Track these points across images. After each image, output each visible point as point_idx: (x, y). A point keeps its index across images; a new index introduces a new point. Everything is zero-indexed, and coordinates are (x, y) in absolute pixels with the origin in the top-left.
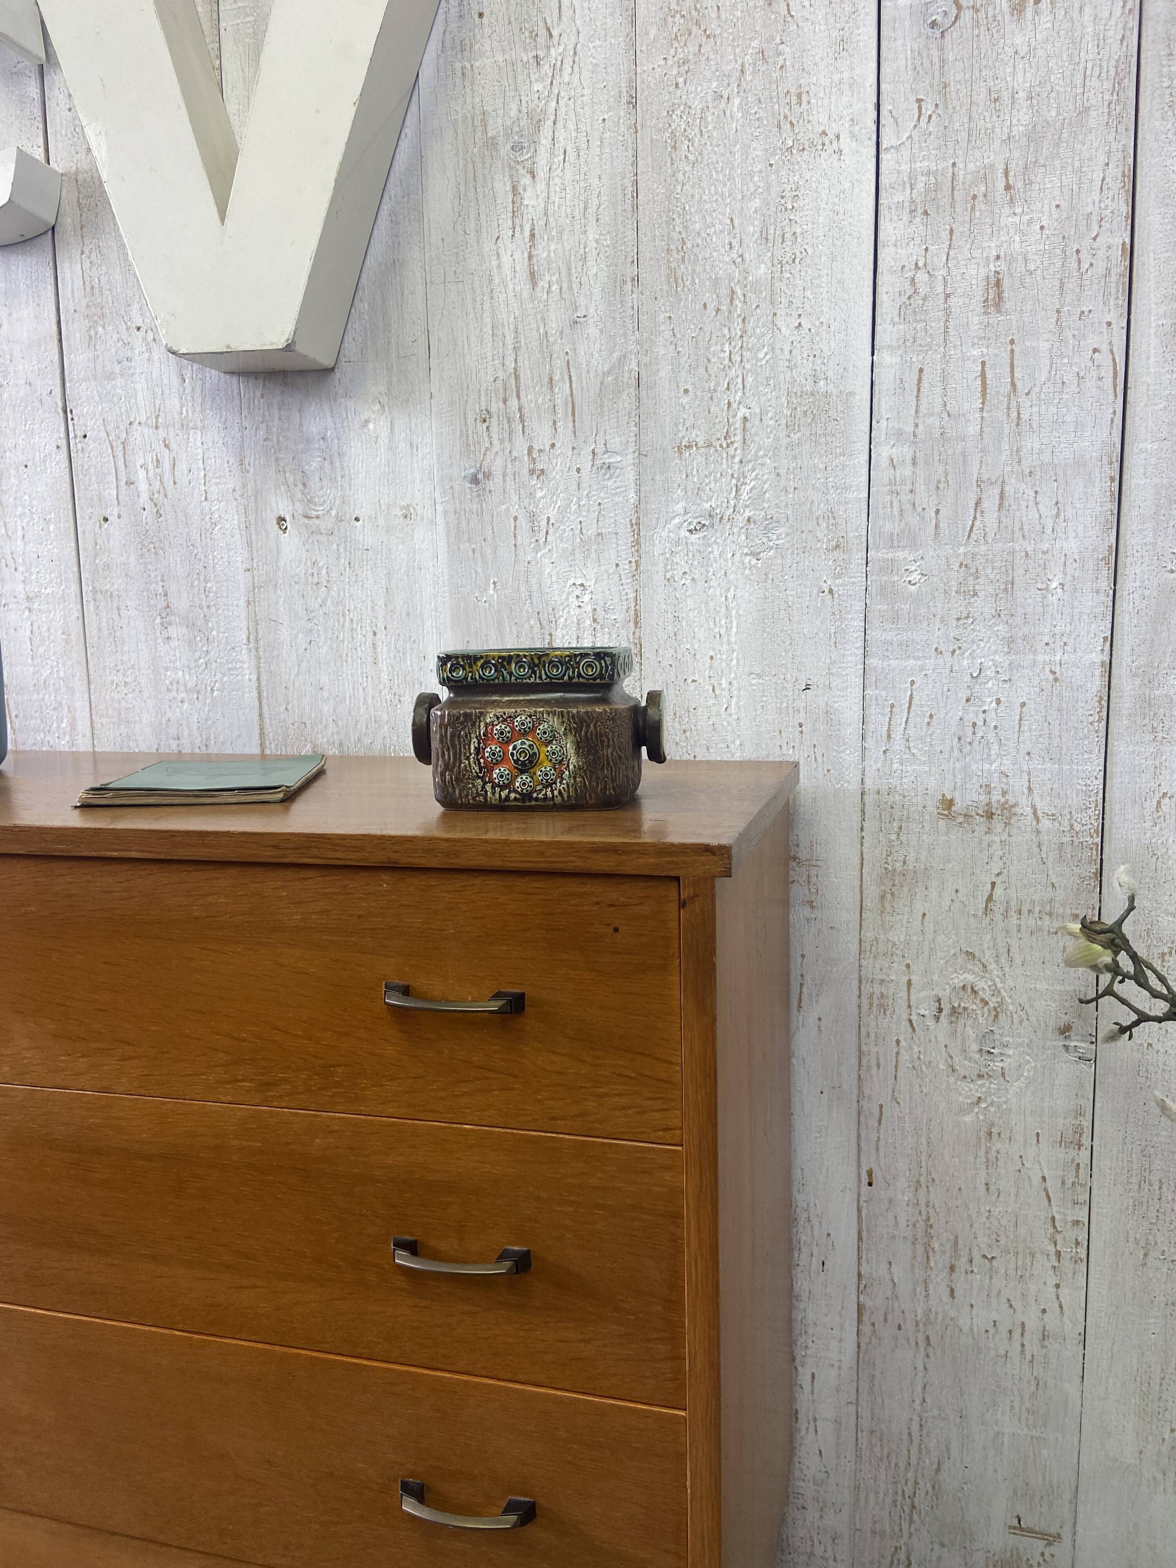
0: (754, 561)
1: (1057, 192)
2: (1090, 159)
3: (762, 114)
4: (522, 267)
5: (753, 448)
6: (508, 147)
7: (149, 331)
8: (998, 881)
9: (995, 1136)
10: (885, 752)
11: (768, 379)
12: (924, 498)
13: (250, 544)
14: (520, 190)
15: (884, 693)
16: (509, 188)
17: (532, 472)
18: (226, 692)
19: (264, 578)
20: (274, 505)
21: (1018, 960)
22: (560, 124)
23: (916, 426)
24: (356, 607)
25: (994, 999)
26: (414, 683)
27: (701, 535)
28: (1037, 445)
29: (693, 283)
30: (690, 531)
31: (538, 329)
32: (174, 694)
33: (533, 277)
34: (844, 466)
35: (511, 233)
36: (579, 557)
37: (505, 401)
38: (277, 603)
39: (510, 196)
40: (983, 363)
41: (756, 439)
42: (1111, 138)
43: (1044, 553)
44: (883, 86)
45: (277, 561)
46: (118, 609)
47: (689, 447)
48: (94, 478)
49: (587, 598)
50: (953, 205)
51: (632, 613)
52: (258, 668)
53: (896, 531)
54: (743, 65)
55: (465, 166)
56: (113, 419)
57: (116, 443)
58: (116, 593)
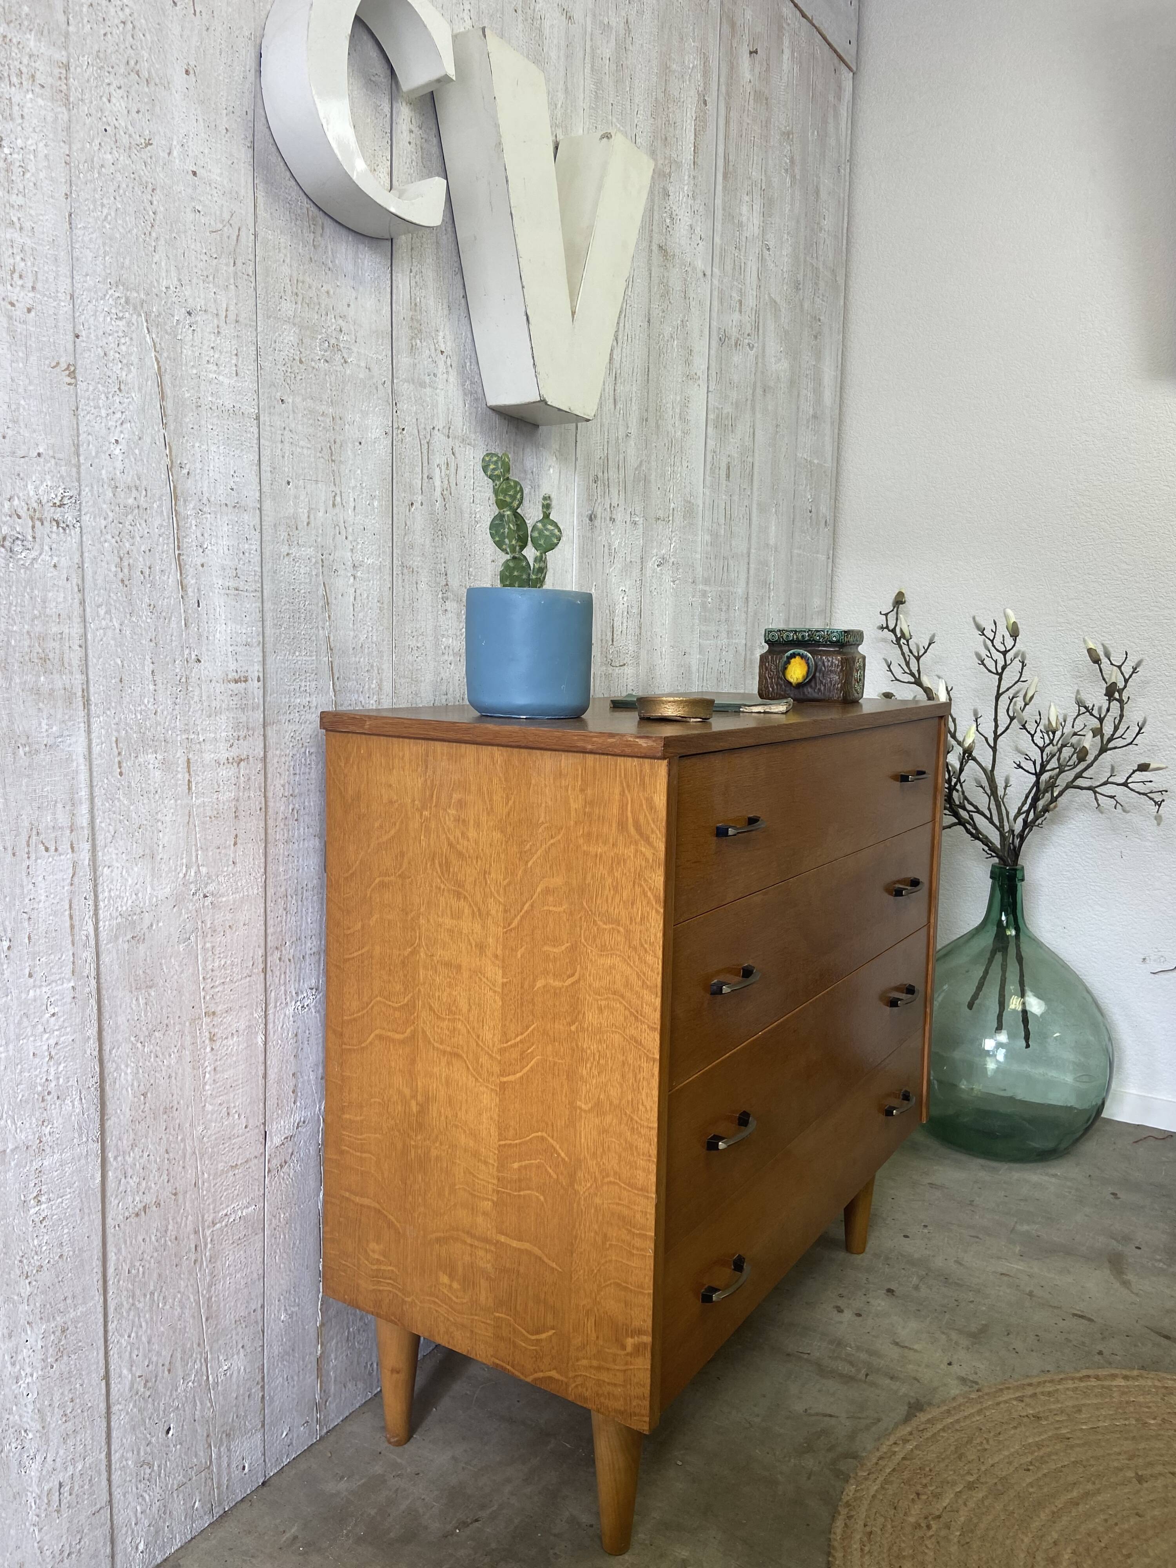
1: (741, 434)
3: (682, 353)
5: (675, 525)
7: (449, 358)
11: (679, 490)
12: (712, 562)
17: (610, 519)
23: (712, 527)
27: (660, 568)
28: (735, 544)
30: (658, 565)
33: (616, 402)
36: (624, 574)
37: (603, 473)
40: (725, 503)
41: (676, 520)
42: (751, 414)
43: (735, 593)
44: (710, 360)
46: (417, 583)
47: (658, 519)
48: (408, 467)
49: (626, 599)
50: (722, 426)
51: (640, 609)
54: (678, 324)
56: (423, 421)
57: (424, 442)
58: (415, 569)
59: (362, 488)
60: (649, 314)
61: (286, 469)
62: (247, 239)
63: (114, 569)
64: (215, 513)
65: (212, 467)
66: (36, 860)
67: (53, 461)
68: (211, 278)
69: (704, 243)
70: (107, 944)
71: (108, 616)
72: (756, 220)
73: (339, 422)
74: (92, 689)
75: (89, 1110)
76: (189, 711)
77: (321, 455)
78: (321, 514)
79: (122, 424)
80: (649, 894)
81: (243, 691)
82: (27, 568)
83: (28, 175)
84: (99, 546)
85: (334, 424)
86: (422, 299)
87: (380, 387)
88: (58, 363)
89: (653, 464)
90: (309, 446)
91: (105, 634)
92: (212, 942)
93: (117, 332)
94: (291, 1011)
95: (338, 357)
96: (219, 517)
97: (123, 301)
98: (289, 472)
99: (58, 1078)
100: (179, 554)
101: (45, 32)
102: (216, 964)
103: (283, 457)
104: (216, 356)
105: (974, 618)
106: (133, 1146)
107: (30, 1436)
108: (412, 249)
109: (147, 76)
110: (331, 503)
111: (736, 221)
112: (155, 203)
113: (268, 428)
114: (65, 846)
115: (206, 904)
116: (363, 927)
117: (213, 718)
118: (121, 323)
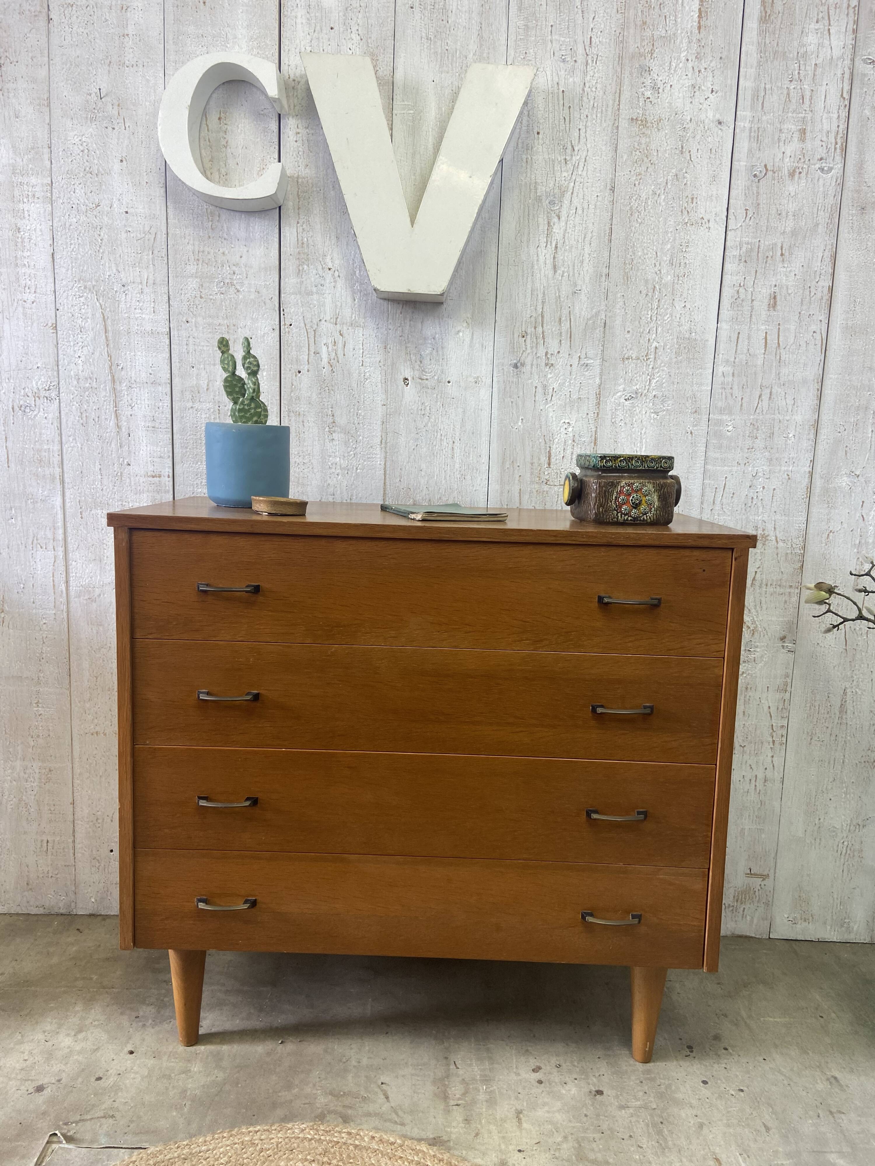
0: (656, 416)
1: (803, 260)
2: (818, 247)
3: (674, 205)
4: (550, 262)
5: (659, 362)
6: (547, 202)
7: (336, 272)
8: (758, 571)
9: (749, 690)
10: (711, 510)
11: (668, 330)
12: (736, 392)
13: (386, 391)
14: (552, 224)
15: (713, 482)
16: (546, 222)
17: (547, 365)
18: (365, 471)
19: (393, 410)
20: (402, 371)
21: (764, 608)
22: (575, 194)
23: (735, 358)
24: (444, 428)
25: (753, 626)
26: (473, 469)
27: (631, 402)
28: (787, 372)
29: (636, 280)
30: (626, 400)
31: (556, 294)
32: (333, 470)
33: (555, 268)
34: (701, 375)
35: (545, 245)
36: (568, 409)
37: (535, 328)
38: (400, 423)
39: (546, 226)
40: (766, 333)
41: (661, 358)
42: (826, 238)
43: (787, 421)
44: (731, 201)
45: (401, 401)
46: (303, 422)
47: (628, 359)
48: (294, 348)
49: (570, 429)
50: (758, 260)
51: (593, 438)
52: (385, 458)
53: (723, 406)
54: (667, 180)
55: (524, 208)
56: (310, 317)
57: (311, 330)
58: (301, 413)
61: (191, 359)
62: (161, 237)
63: (77, 418)
64: (140, 387)
65: (137, 363)
66: (36, 551)
67: (45, 370)
68: (137, 264)
70: (73, 598)
71: (74, 441)
73: (233, 327)
74: (66, 475)
75: (62, 673)
76: (122, 490)
79: (82, 348)
81: (157, 482)
82: (32, 419)
83: (32, 241)
84: (68, 408)
85: (229, 329)
86: (309, 239)
87: (268, 301)
88: (47, 324)
90: (209, 345)
91: (72, 450)
93: (80, 304)
95: (232, 290)
96: (142, 389)
97: (82, 288)
98: (192, 361)
99: (47, 653)
100: (116, 410)
101: (40, 173)
103: (188, 353)
104: (141, 305)
106: (90, 700)
108: (299, 209)
109: (96, 172)
112: (102, 234)
113: (176, 338)
114: (51, 548)
117: (138, 495)
118: (82, 299)
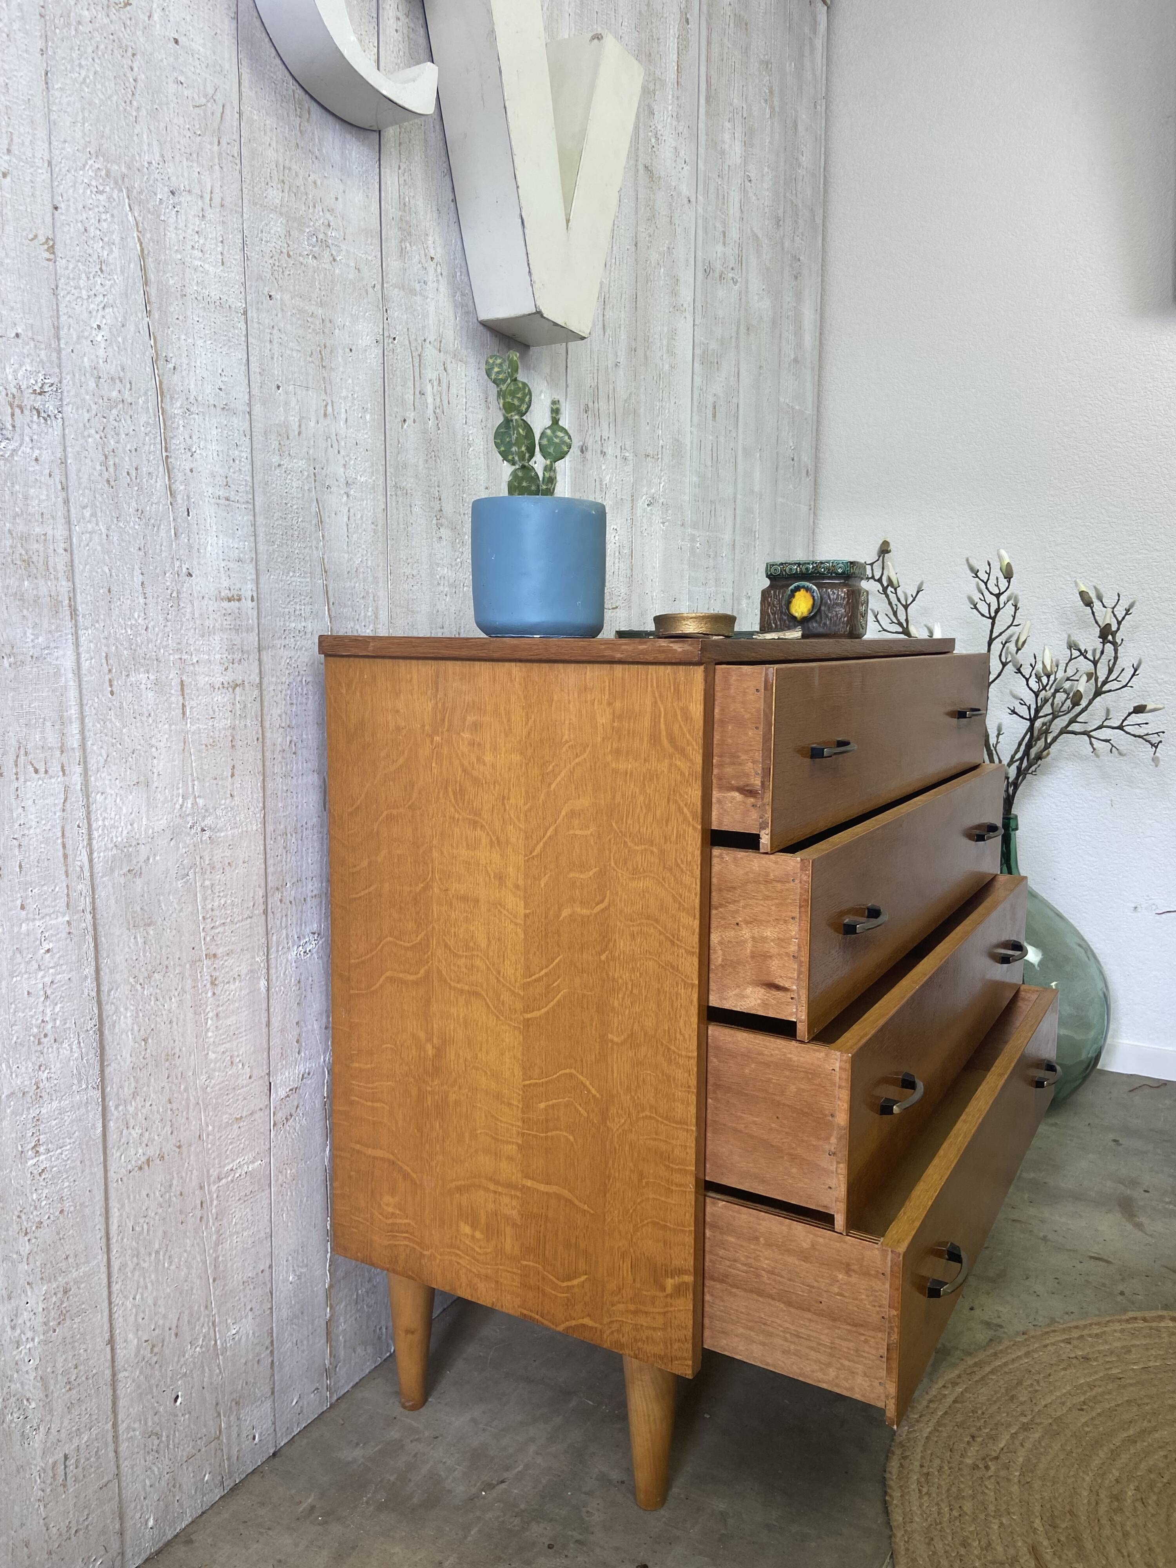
0: (663, 527)
1: (726, 372)
3: (668, 282)
4: (601, 319)
5: (664, 463)
7: (438, 266)
11: (668, 426)
13: (488, 468)
17: (601, 453)
27: (650, 508)
28: (721, 488)
30: (647, 505)
31: (605, 362)
33: (604, 329)
36: (615, 512)
37: (593, 403)
40: (712, 444)
41: (665, 459)
44: (695, 293)
46: (410, 506)
47: (648, 456)
48: (398, 380)
49: (617, 538)
54: (664, 250)
56: (414, 331)
57: (415, 354)
58: (409, 491)
59: (354, 399)
60: (636, 238)
61: (276, 373)
62: (231, 117)
63: (98, 468)
64: (204, 414)
65: (198, 362)
66: (25, 782)
67: (32, 344)
68: (195, 156)
69: (688, 167)
70: (102, 877)
71: (94, 519)
72: (738, 148)
73: (328, 325)
74: (79, 598)
75: (87, 1054)
76: (181, 629)
77: (311, 360)
78: (312, 424)
79: (104, 308)
80: (685, 810)
81: (237, 611)
82: (6, 460)
84: (81, 441)
85: (324, 326)
86: (411, 199)
87: (370, 290)
88: (36, 236)
89: (642, 397)
90: (299, 349)
91: (91, 539)
92: (211, 879)
93: (98, 207)
94: (294, 956)
95: (326, 254)
96: (207, 419)
97: (103, 173)
98: (278, 375)
99: (55, 1020)
100: (167, 457)
102: (216, 904)
103: (272, 358)
104: (202, 241)
105: (967, 560)
106: (135, 1095)
107: (33, 1405)
108: (400, 144)
110: (323, 412)
111: (719, 148)
112: (135, 69)
113: (256, 325)
114: (55, 768)
115: (204, 839)
116: (370, 863)
117: (206, 638)
118: (102, 197)
